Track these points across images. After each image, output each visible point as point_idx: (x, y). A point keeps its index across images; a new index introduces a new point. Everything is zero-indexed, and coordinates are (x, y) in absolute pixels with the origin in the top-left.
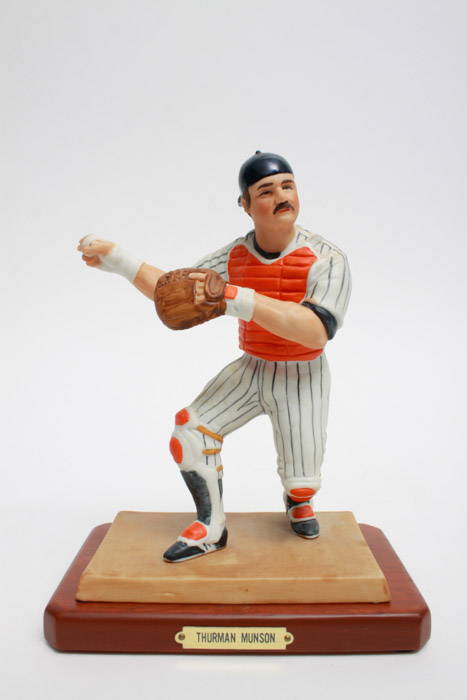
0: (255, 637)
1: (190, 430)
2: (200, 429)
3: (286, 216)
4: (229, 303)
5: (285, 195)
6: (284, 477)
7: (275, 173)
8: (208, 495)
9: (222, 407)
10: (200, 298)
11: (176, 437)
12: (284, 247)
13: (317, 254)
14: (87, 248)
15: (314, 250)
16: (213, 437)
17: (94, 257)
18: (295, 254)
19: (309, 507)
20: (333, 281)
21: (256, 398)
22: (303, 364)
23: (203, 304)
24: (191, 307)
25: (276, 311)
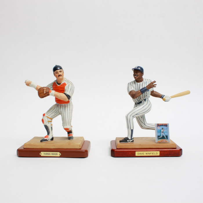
1: (45, 117)
3: (61, 77)
4: (50, 93)
5: (60, 73)
6: (63, 126)
7: (59, 69)
8: (49, 130)
9: (52, 113)
10: (45, 92)
11: (43, 119)
12: (61, 83)
13: (67, 84)
14: (26, 83)
15: (66, 83)
16: (50, 119)
17: (28, 84)
18: (63, 84)
19: (72, 134)
20: (69, 89)
21: (58, 111)
22: (66, 104)
23: (45, 94)
24: (43, 94)
25: (58, 95)
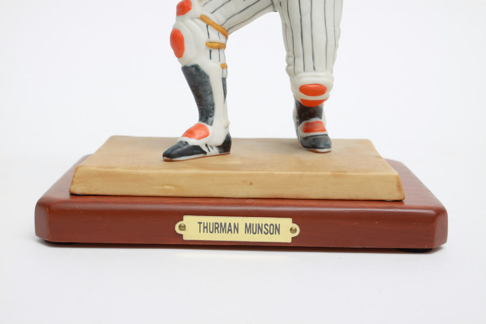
0: (259, 228)
1: (192, 19)
2: (203, 18)
8: (211, 93)
11: (178, 28)
16: (217, 29)
19: (321, 123)
